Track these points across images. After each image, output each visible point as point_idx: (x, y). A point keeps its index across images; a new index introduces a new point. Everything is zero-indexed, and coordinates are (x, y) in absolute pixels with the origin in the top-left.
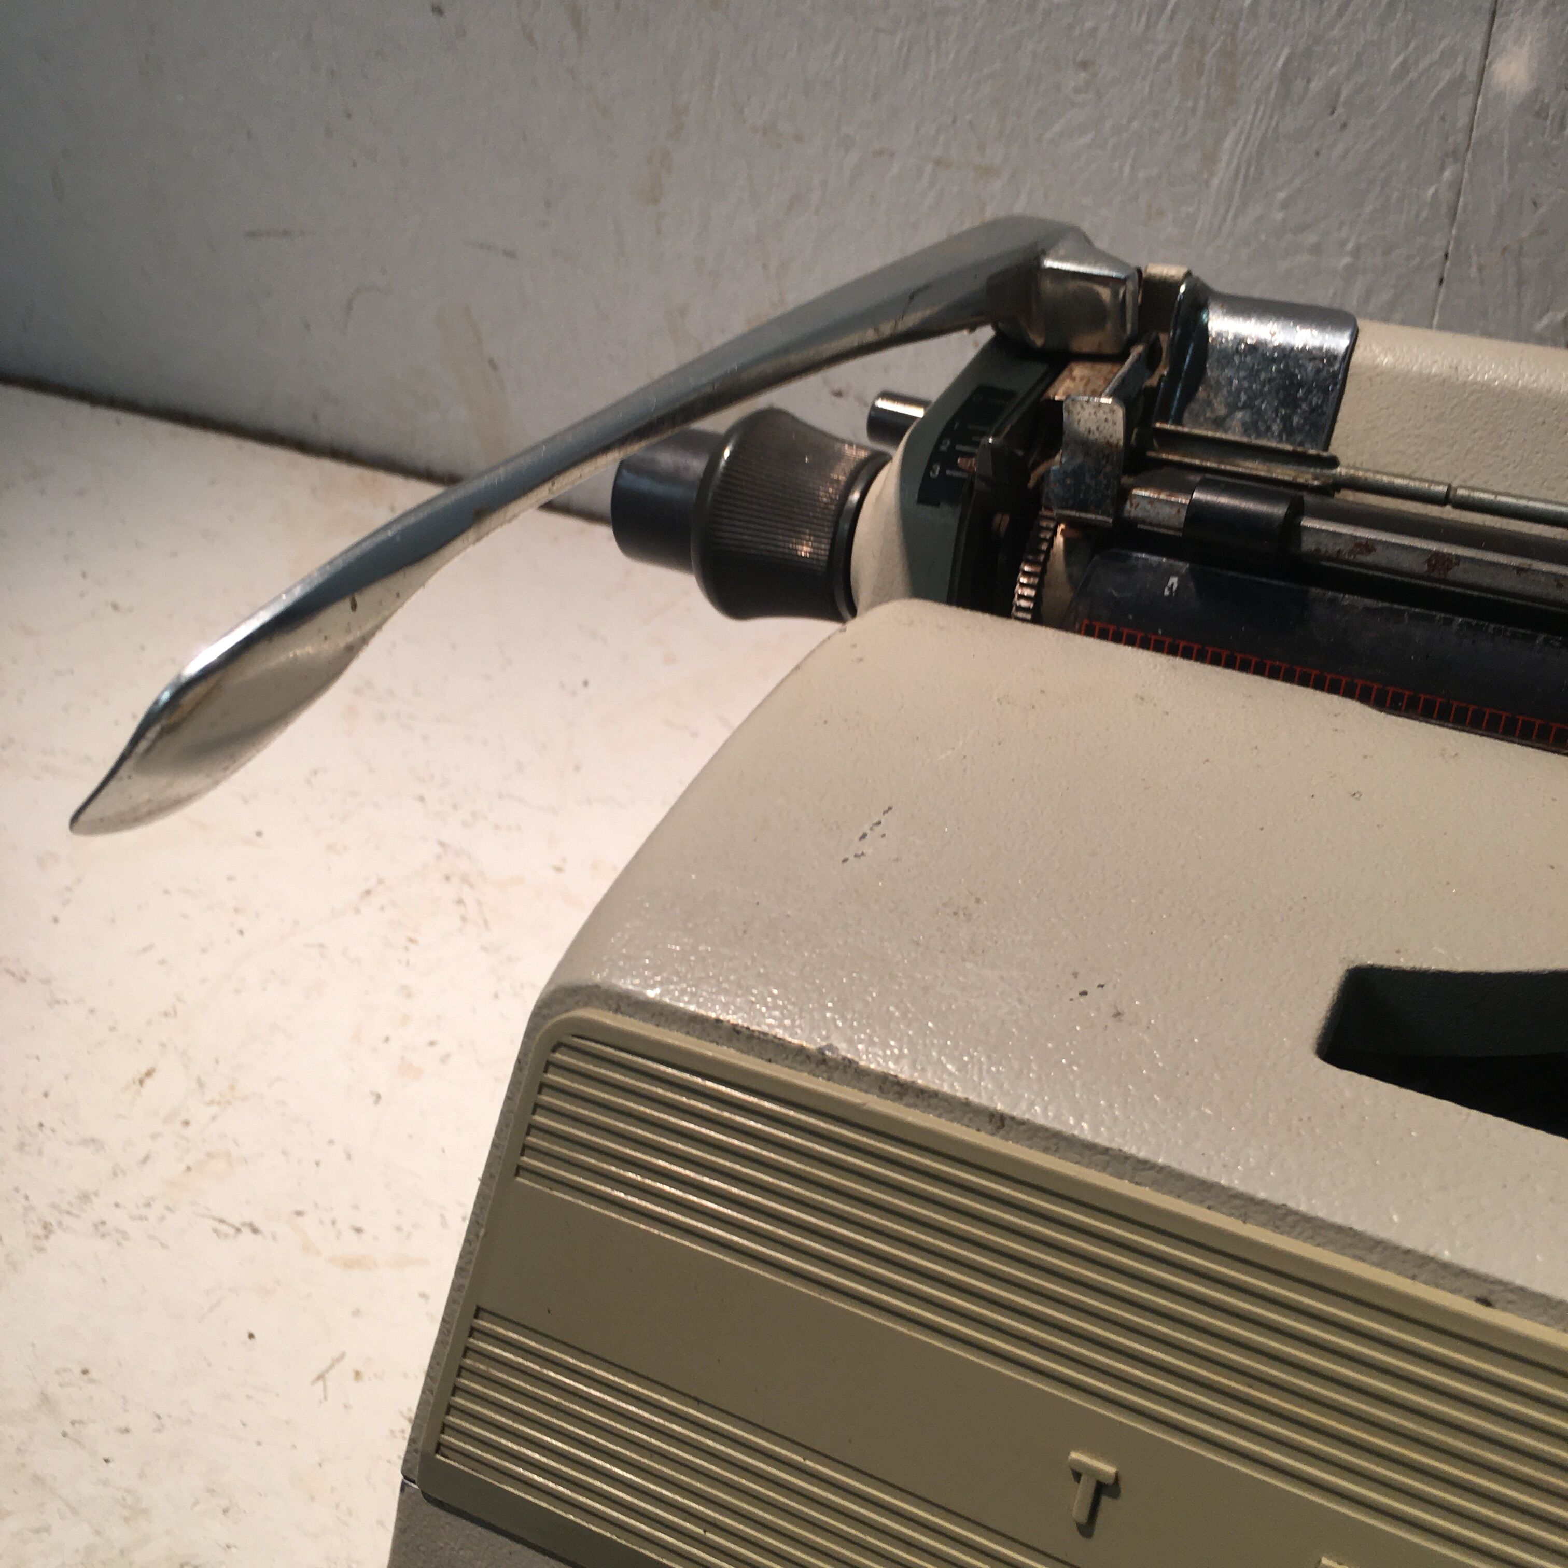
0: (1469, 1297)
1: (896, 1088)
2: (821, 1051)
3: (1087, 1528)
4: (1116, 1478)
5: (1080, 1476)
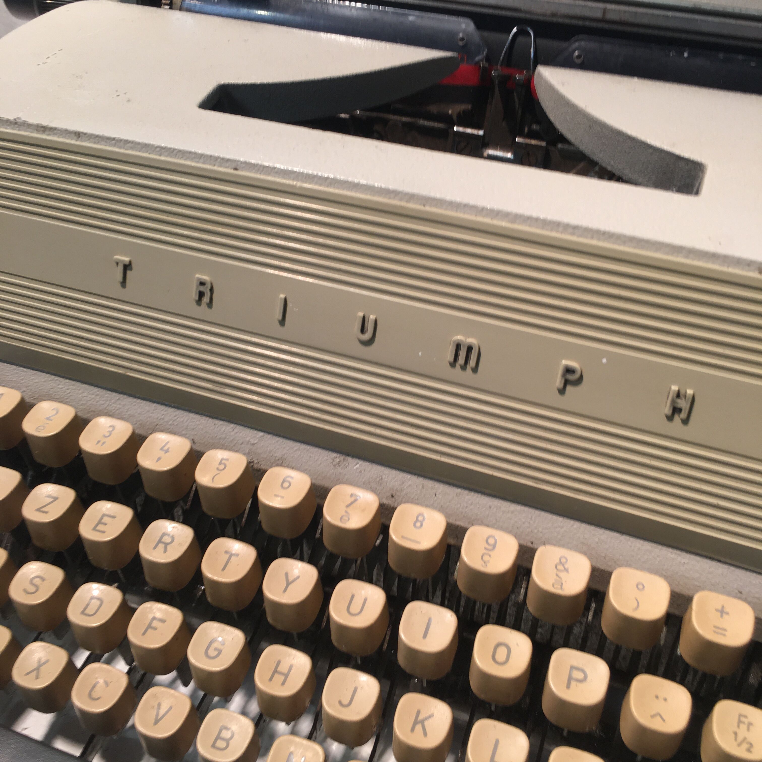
0: (231, 168)
1: (42, 129)
2: (15, 119)
3: (124, 283)
4: (130, 262)
5: (117, 264)
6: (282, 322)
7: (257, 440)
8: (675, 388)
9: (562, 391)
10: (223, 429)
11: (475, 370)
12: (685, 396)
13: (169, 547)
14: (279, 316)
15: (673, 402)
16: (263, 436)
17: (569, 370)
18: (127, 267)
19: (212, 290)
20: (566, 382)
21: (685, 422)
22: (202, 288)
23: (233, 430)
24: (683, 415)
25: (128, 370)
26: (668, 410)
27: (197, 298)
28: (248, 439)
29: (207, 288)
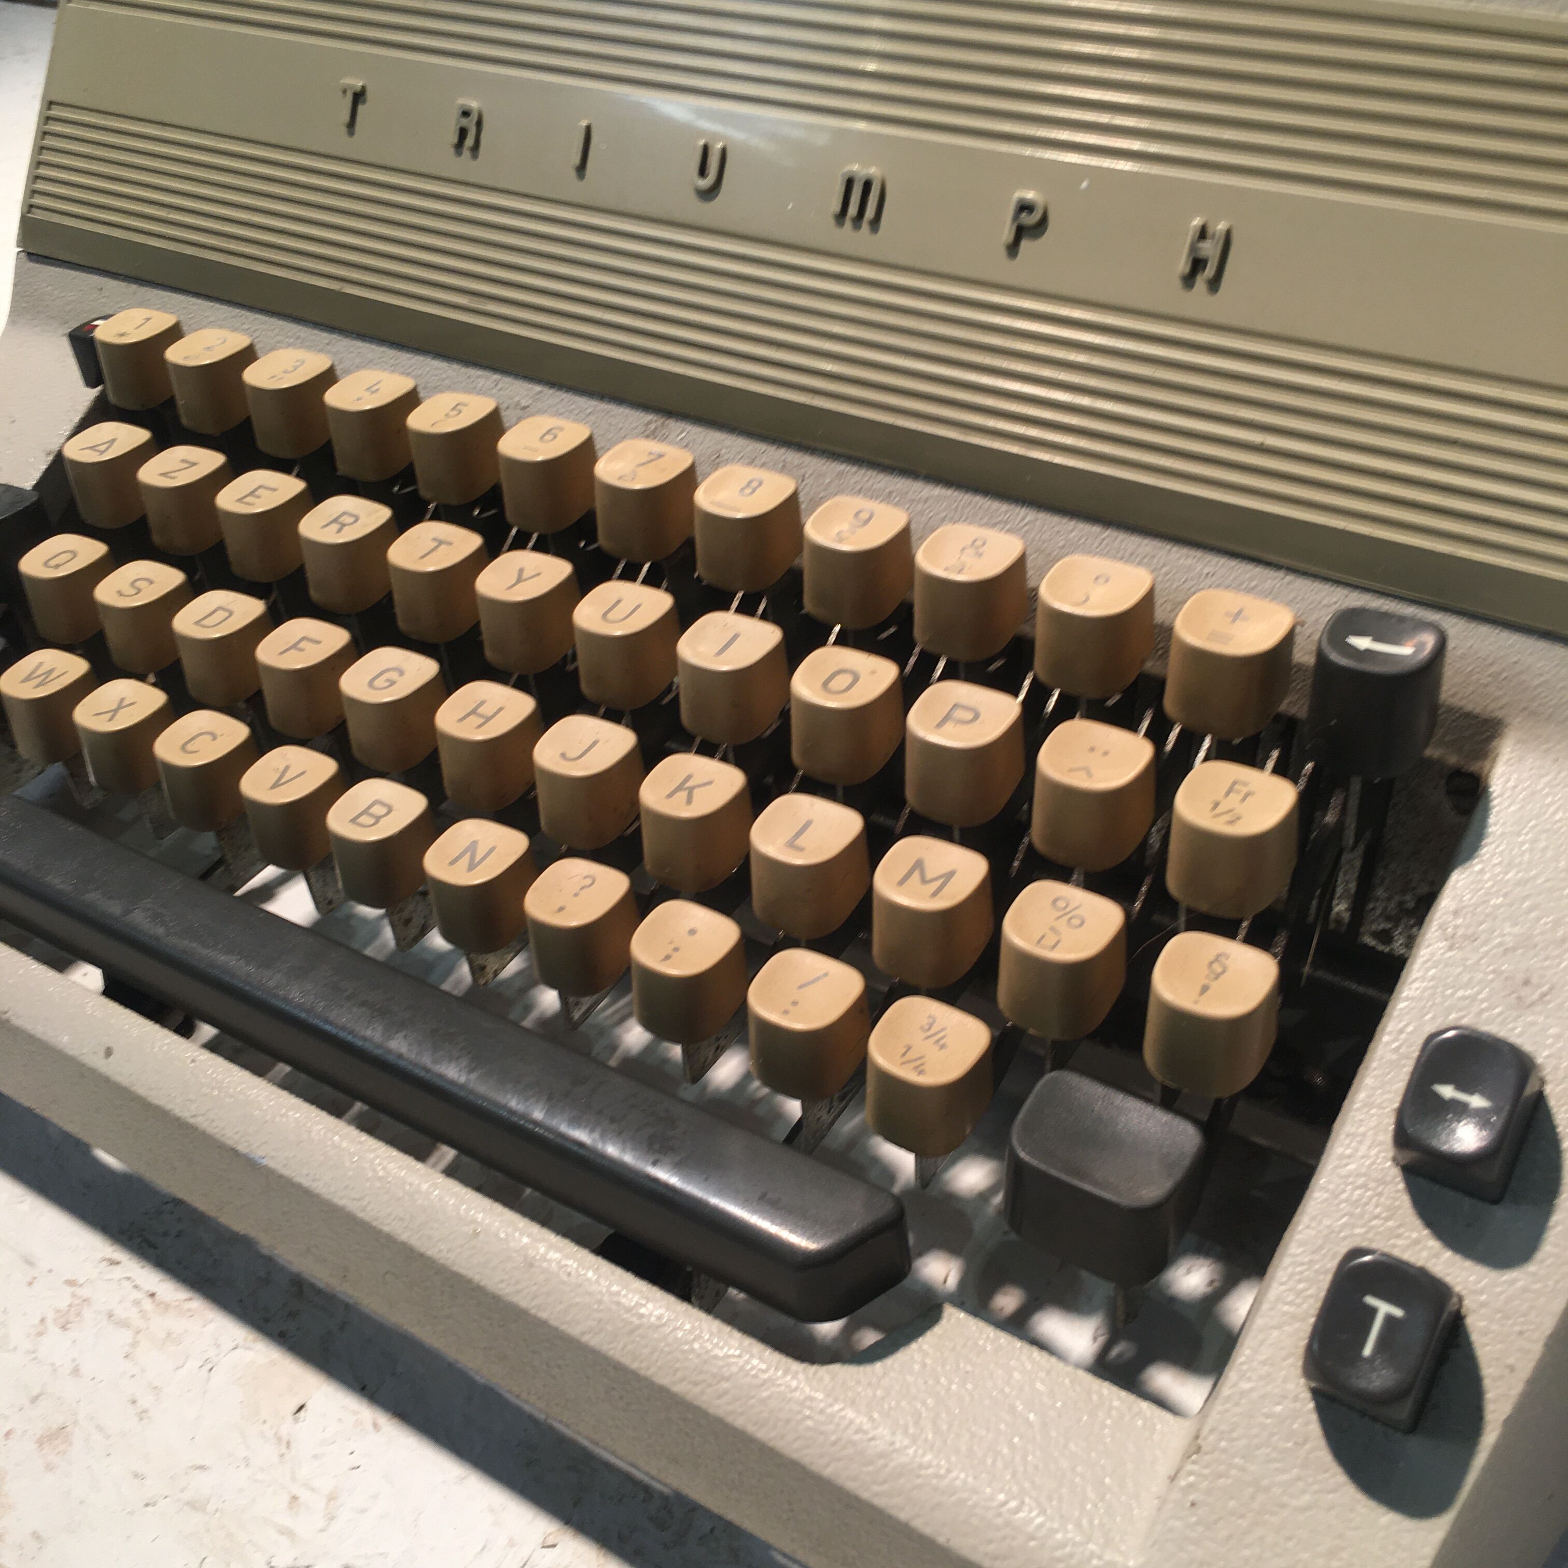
3: (351, 126)
4: (363, 87)
5: (345, 92)
6: (581, 168)
7: (532, 400)
8: (1197, 222)
9: (1013, 249)
10: (482, 383)
11: (875, 223)
12: (1214, 235)
13: (346, 528)
14: (577, 160)
15: (1193, 248)
16: (540, 392)
17: (1025, 207)
18: (359, 97)
19: (479, 124)
20: (1021, 232)
21: (1214, 284)
22: (464, 122)
23: (496, 385)
24: (1210, 271)
25: (345, 284)
26: (1182, 265)
27: (456, 140)
28: (517, 399)
29: (472, 120)
